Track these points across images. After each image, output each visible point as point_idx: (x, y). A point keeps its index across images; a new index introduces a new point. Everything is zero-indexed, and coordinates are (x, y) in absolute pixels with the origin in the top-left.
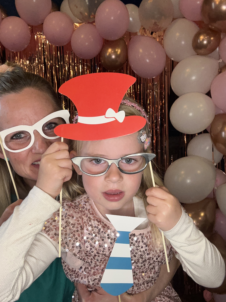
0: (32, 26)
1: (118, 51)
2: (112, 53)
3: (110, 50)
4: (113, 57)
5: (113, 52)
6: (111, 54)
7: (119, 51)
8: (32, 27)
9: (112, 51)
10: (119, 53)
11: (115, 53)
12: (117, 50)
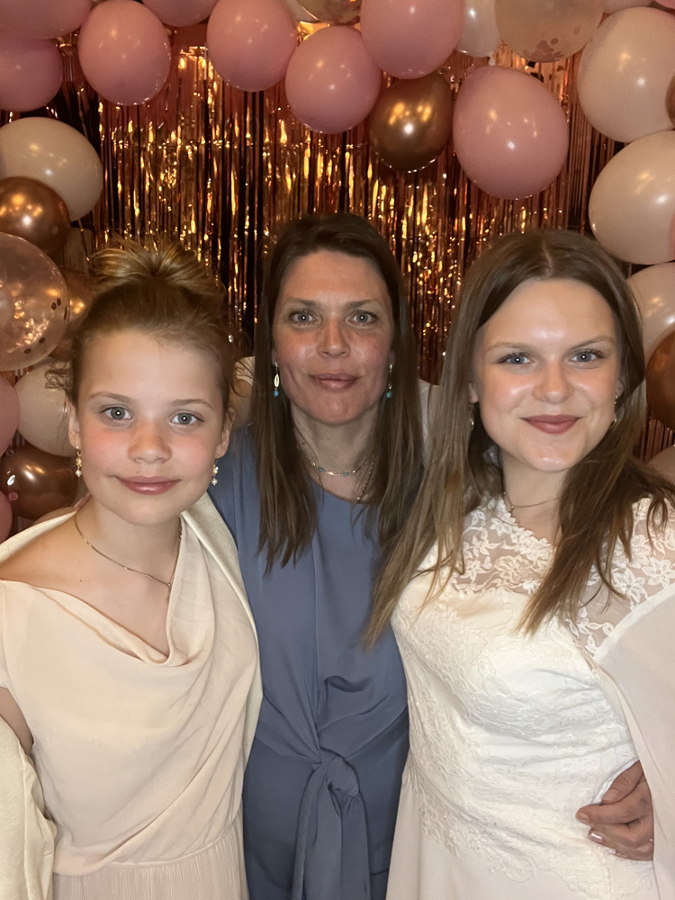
1: (423, 112)
2: (405, 117)
6: (403, 121)
10: (425, 117)
12: (420, 109)
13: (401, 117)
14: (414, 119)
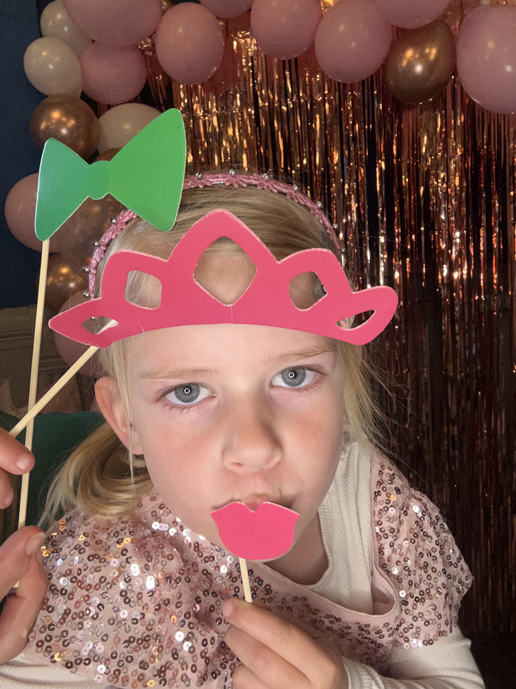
0: (228, 19)
1: (430, 53)
2: (415, 59)
3: (409, 53)
4: (419, 69)
5: (417, 56)
6: (413, 63)
7: (432, 52)
8: (226, 21)
9: (414, 54)
10: (432, 57)
11: (424, 57)
12: (427, 50)
13: (412, 59)
14: (423, 60)
